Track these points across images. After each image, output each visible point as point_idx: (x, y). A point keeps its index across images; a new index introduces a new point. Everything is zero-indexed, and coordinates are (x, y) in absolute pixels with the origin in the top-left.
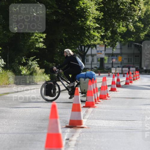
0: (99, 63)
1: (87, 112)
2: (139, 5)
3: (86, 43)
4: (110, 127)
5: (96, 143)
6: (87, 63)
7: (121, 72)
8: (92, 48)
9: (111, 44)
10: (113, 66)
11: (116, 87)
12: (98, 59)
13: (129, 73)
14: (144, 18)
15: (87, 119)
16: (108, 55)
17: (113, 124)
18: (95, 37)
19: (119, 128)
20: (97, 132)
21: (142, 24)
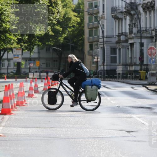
0: (16, 68)
1: (3, 119)
2: (58, 8)
3: (2, 47)
4: (27, 135)
5: (12, 152)
6: (3, 68)
7: (39, 77)
8: (8, 52)
9: (29, 48)
10: (31, 71)
11: (34, 93)
12: (14, 63)
13: (47, 78)
14: (63, 21)
15: (3, 127)
16: (25, 59)
17: (30, 131)
18: (12, 40)
19: (37, 136)
20: (13, 140)
21: (61, 27)
